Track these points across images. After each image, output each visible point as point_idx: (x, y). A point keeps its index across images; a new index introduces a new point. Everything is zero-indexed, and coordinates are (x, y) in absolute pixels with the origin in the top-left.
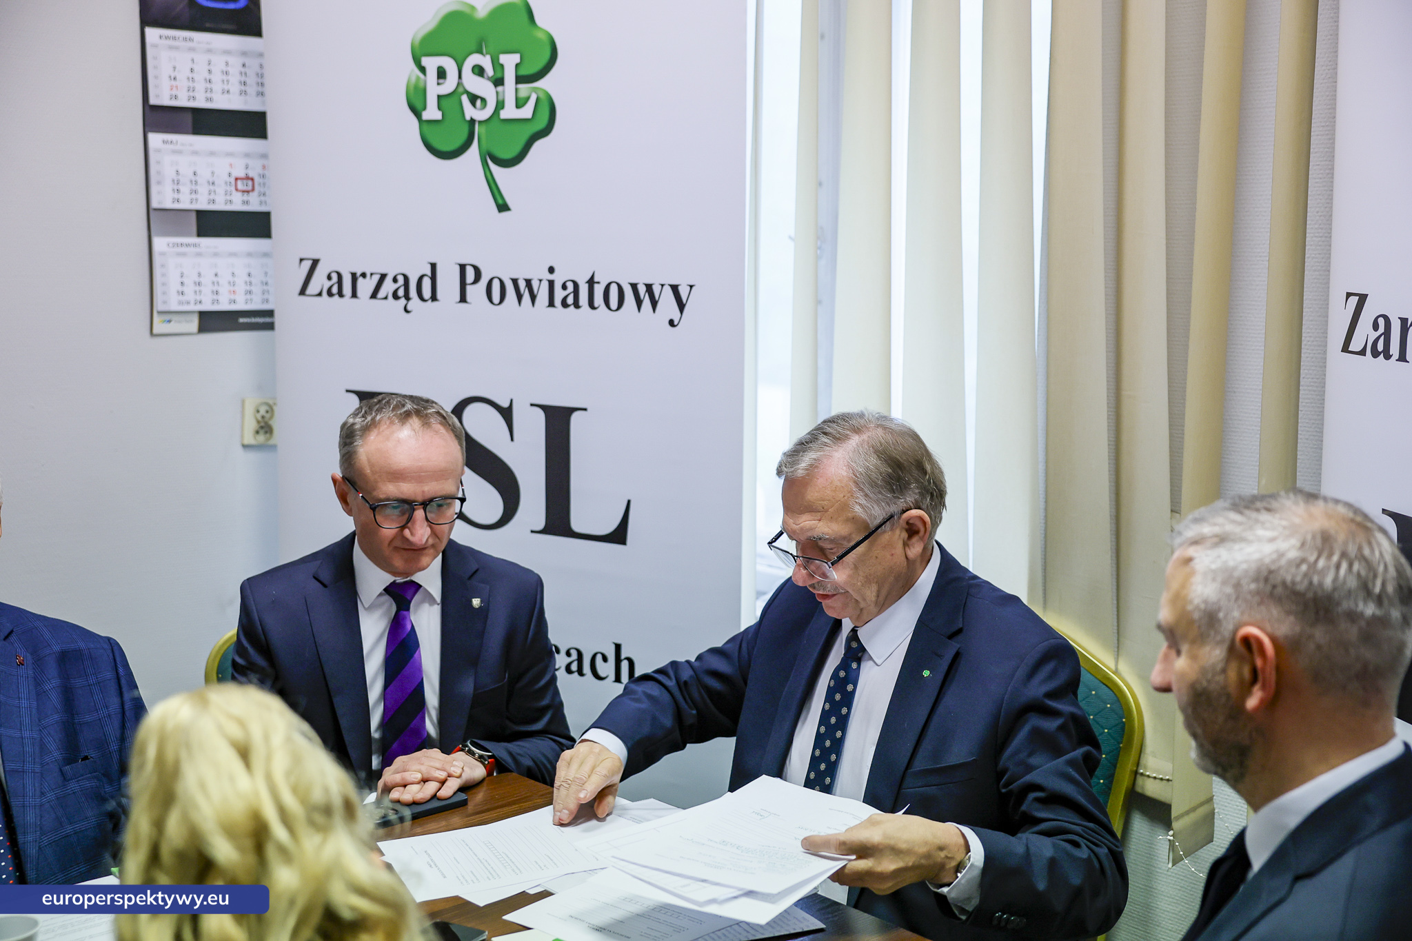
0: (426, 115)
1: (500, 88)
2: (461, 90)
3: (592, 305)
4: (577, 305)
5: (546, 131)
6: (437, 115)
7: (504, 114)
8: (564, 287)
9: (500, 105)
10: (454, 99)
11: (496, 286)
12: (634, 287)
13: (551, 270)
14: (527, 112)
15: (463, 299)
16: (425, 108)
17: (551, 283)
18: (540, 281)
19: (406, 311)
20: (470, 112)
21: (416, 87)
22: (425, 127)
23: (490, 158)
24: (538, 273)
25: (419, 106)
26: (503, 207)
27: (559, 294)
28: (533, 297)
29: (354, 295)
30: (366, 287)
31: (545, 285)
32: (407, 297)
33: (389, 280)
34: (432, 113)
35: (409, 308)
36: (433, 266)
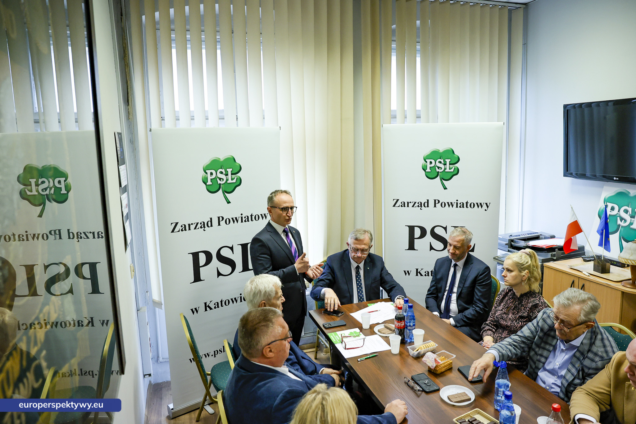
0: (208, 184)
1: (227, 176)
2: (217, 177)
3: (252, 220)
4: (248, 221)
5: (239, 185)
6: (211, 183)
7: (228, 182)
8: (245, 218)
9: (227, 180)
10: (215, 179)
11: (228, 220)
12: (261, 215)
13: (242, 214)
14: (234, 181)
15: (219, 225)
16: (207, 182)
17: (242, 217)
18: (239, 217)
19: (204, 230)
20: (219, 182)
21: (205, 177)
22: (208, 186)
23: (225, 192)
24: (238, 215)
25: (206, 182)
26: (229, 202)
27: (244, 219)
28: (237, 221)
29: (189, 229)
30: (192, 227)
31: (240, 218)
32: (204, 227)
33: (199, 224)
34: (209, 183)
35: (205, 230)
36: (211, 219)
